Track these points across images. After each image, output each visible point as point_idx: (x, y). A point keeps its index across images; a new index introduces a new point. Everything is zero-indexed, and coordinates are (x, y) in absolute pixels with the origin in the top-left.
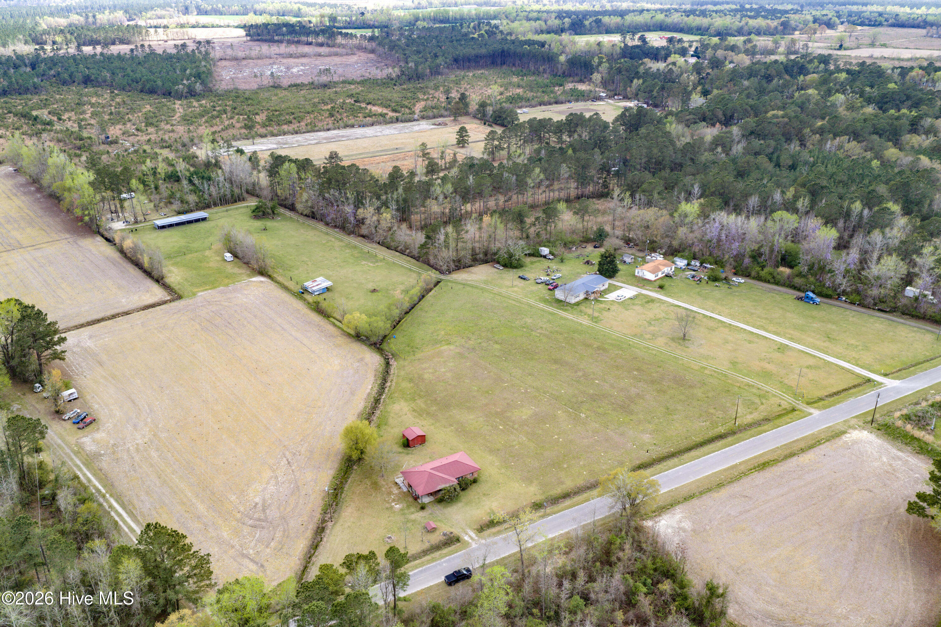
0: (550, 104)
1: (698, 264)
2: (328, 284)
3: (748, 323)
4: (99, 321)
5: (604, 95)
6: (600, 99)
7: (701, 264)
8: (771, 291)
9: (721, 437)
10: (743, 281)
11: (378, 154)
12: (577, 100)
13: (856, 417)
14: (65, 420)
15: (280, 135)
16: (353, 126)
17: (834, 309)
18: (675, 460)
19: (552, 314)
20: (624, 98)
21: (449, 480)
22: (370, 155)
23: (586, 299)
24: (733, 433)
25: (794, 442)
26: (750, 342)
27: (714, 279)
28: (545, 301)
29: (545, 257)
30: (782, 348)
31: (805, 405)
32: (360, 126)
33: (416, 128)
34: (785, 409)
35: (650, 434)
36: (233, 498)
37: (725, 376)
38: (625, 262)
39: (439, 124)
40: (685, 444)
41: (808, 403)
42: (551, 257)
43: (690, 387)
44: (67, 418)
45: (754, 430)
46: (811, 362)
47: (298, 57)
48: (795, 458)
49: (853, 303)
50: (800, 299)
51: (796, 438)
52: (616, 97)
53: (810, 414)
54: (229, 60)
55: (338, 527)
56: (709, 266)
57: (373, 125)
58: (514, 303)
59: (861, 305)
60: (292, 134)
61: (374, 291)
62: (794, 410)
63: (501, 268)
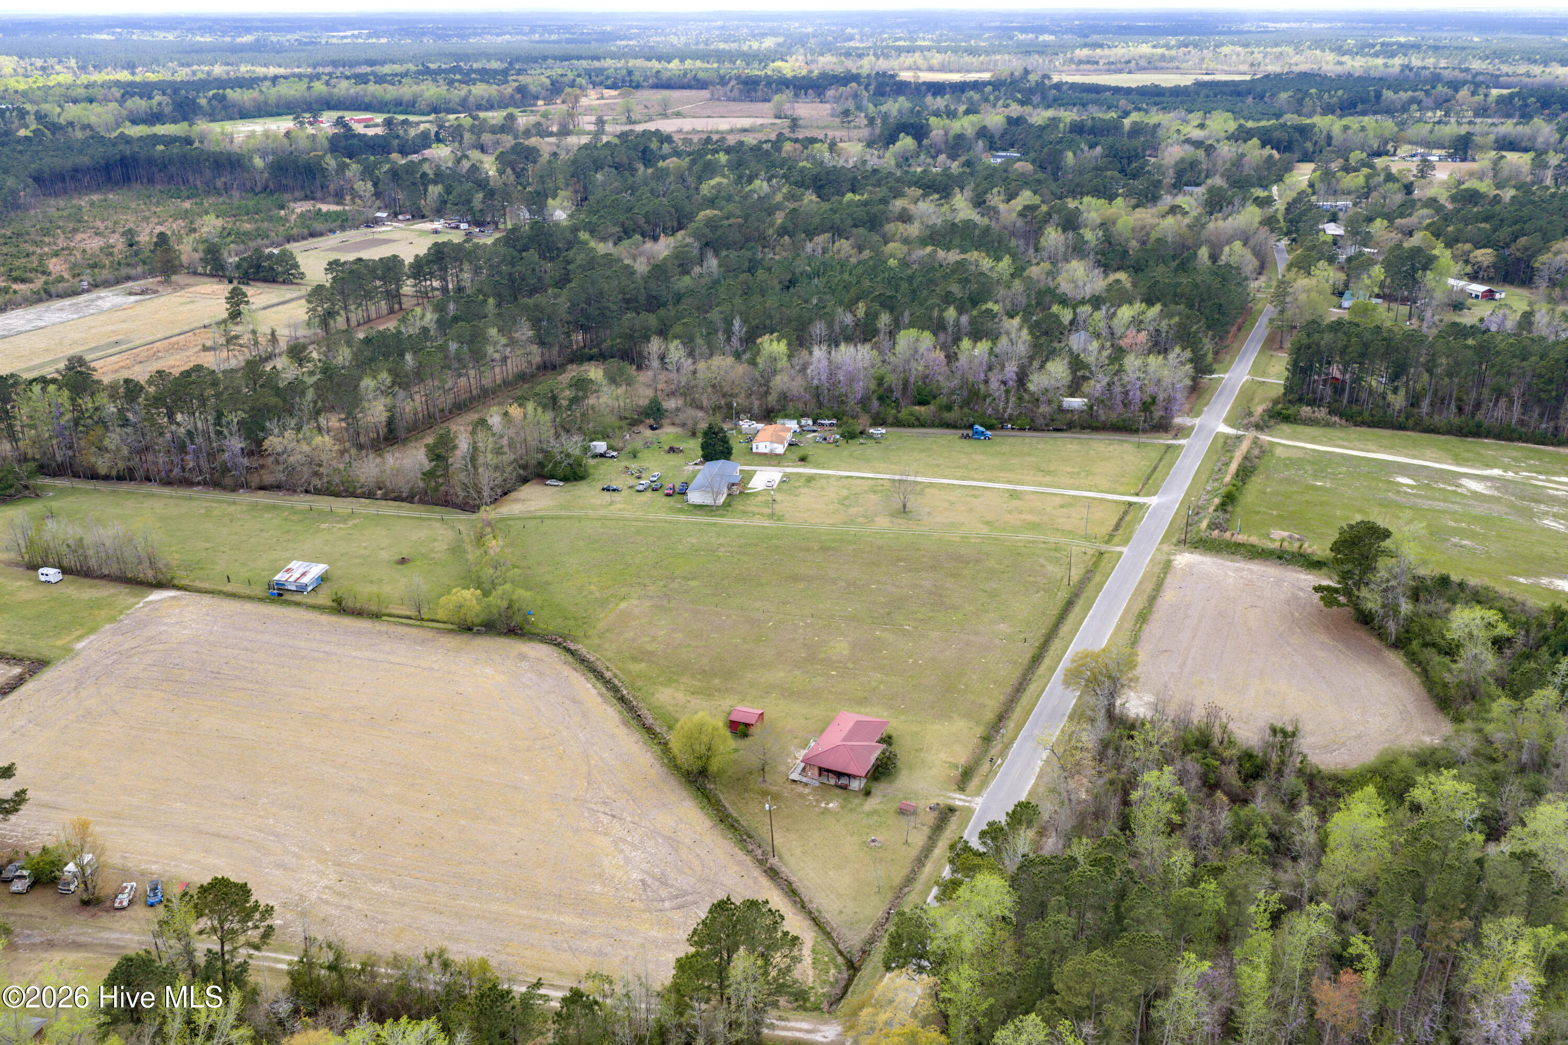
0: (304, 238)
1: (810, 422)
2: (317, 569)
3: (945, 477)
5: (385, 215)
6: (377, 222)
7: (814, 423)
8: (926, 435)
10: (884, 431)
12: (343, 228)
13: (1162, 542)
14: (123, 909)
17: (1010, 439)
18: (1058, 641)
20: (413, 217)
24: (1076, 595)
25: (1140, 584)
26: (975, 497)
27: (850, 436)
28: (681, 511)
29: (602, 455)
30: (1013, 495)
31: (1105, 546)
34: (1093, 555)
35: (1003, 623)
36: (598, 888)
37: (998, 539)
39: (142, 293)
40: (1048, 621)
41: (1108, 542)
42: (614, 454)
43: (978, 561)
44: (125, 903)
45: (1091, 586)
46: (1058, 501)
48: (1160, 601)
49: (1022, 429)
50: (967, 437)
52: (400, 217)
53: (1121, 553)
55: (791, 860)
56: (827, 422)
59: (1033, 429)
61: (403, 561)
62: (1101, 553)
63: (561, 484)
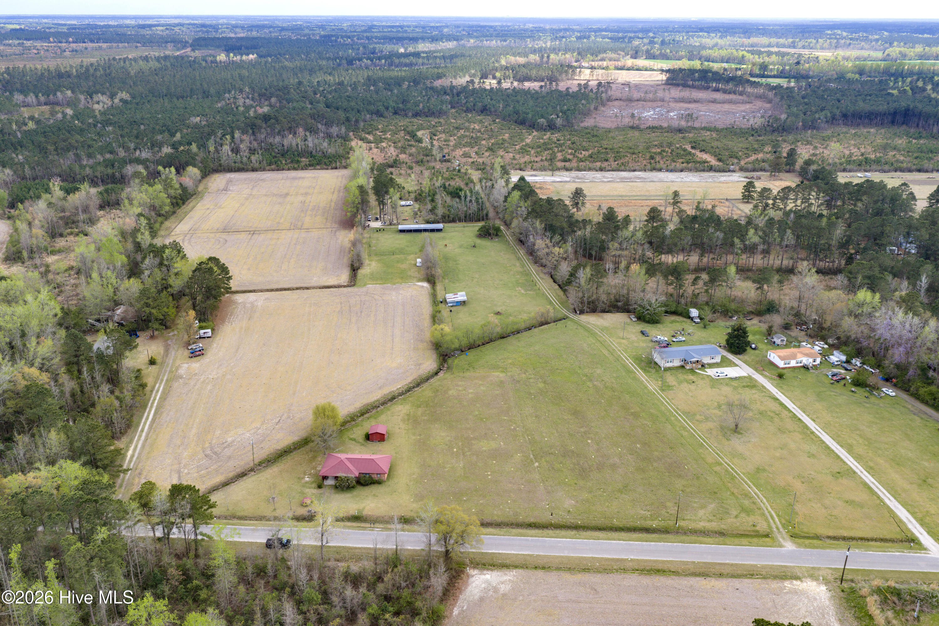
1: (859, 364)
4: (285, 289)
7: (862, 364)
9: (647, 530)
10: (893, 394)
11: (653, 198)
14: (187, 349)
15: (585, 170)
16: (660, 170)
18: (574, 532)
19: (629, 371)
21: (352, 472)
22: (644, 198)
23: (683, 367)
24: (665, 531)
25: (719, 564)
26: (812, 455)
28: (638, 358)
29: (692, 319)
30: (843, 473)
31: (787, 536)
32: (667, 171)
33: (723, 179)
34: (757, 531)
35: (577, 502)
37: (733, 478)
38: (774, 343)
39: (752, 178)
40: (601, 522)
41: (793, 536)
44: (190, 348)
45: (694, 538)
47: (690, 102)
51: (727, 562)
53: (781, 546)
54: (624, 101)
55: (253, 478)
56: (869, 368)
57: (682, 171)
58: (605, 352)
60: (597, 171)
61: (498, 313)
62: (767, 536)
63: (634, 319)
